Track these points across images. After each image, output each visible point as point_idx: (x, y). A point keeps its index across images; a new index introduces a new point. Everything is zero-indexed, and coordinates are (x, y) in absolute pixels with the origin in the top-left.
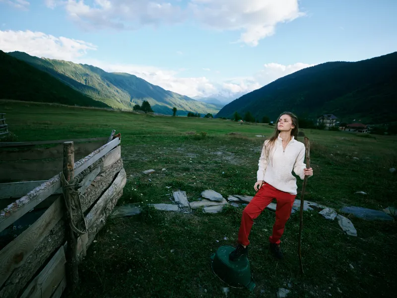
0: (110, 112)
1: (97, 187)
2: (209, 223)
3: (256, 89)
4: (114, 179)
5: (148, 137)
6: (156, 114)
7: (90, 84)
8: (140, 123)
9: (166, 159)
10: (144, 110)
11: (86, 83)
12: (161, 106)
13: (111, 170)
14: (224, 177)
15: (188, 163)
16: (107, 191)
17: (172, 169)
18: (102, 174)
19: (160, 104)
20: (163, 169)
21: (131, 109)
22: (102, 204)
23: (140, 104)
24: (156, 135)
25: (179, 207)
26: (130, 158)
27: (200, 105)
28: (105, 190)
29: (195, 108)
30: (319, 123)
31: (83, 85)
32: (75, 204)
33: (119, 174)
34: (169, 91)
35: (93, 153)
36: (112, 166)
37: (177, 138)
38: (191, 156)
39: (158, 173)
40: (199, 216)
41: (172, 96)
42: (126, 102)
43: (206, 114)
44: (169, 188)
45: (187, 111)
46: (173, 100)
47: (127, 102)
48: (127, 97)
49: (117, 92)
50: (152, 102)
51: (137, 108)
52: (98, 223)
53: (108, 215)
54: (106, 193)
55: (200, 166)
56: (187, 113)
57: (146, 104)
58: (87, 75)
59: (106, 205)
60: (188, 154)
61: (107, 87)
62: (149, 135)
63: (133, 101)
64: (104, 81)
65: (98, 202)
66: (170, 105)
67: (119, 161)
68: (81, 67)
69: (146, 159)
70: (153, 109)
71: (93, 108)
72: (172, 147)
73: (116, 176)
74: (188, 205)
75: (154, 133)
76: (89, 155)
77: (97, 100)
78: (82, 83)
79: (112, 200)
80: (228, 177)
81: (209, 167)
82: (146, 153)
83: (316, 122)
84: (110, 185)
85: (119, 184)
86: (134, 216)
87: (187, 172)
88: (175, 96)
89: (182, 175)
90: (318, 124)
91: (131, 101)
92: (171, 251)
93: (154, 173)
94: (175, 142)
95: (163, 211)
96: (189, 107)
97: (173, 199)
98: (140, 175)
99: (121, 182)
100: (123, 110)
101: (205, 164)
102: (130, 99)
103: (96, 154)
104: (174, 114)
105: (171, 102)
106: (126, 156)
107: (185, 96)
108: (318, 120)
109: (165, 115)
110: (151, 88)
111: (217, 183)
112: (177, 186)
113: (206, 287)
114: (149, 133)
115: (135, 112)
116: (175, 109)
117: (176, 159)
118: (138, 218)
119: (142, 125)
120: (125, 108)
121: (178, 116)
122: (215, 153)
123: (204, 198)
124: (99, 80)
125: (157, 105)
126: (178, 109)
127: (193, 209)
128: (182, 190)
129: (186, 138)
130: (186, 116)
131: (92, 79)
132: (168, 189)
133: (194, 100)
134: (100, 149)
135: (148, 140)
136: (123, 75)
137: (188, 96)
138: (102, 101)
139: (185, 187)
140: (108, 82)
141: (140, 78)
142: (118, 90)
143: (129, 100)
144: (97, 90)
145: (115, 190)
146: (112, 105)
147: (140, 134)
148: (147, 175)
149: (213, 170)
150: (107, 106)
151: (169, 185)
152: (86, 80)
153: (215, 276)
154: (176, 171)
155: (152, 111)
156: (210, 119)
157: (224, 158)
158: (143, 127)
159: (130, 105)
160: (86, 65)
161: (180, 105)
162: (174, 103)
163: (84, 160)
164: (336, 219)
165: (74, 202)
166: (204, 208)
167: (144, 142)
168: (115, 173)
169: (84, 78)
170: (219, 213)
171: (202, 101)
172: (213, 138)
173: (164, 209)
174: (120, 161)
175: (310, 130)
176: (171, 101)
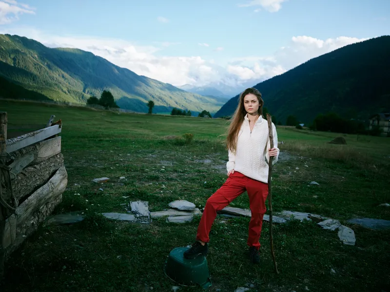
0: (51, 106)
1: (28, 178)
2: (172, 232)
3: (278, 75)
4: (51, 177)
5: (107, 141)
6: (122, 111)
7: (22, 65)
8: (96, 123)
9: (128, 167)
10: (104, 105)
11: (14, 64)
12: (130, 99)
13: (47, 164)
14: (205, 188)
15: (158, 171)
16: (41, 188)
17: (133, 177)
18: (36, 166)
19: (129, 96)
20: (122, 178)
21: (84, 104)
22: (34, 202)
23: (98, 95)
24: (119, 139)
25: (136, 217)
26: (76, 164)
27: (192, 99)
28: (39, 187)
29: (184, 103)
30: (373, 126)
31: (9, 66)
32: (5, 181)
33: (58, 172)
34: (144, 77)
35: (26, 135)
36: (49, 159)
37: (149, 142)
38: (165, 164)
39: (114, 182)
40: (160, 226)
41: (147, 84)
42: (76, 93)
43: (201, 112)
44: (125, 197)
45: (170, 107)
46: (150, 90)
47: (78, 93)
48: (78, 85)
49: (63, 77)
50: (117, 94)
51: (92, 101)
52: (29, 225)
53: (40, 220)
54: (39, 190)
55: (174, 175)
56: (172, 110)
57: (107, 96)
58: (16, 52)
59: (39, 205)
60: (161, 161)
61: (47, 69)
62: (108, 139)
63: (87, 91)
64: (44, 60)
65: (30, 198)
66: (145, 98)
67: (58, 156)
68: (7, 39)
69: (98, 166)
70: (118, 104)
71: (25, 100)
72: (140, 153)
73: (54, 173)
74: (148, 215)
75: (115, 137)
76: (22, 136)
77: (30, 89)
78: (8, 63)
79: (47, 204)
80: (211, 187)
81: (186, 176)
82: (100, 159)
83: (368, 125)
84: (45, 182)
85: (57, 184)
86: (75, 223)
87: (154, 182)
88: (152, 83)
89: (147, 184)
90: (371, 127)
91: (84, 91)
92: (118, 257)
93: (108, 181)
94: (144, 148)
95: (115, 220)
96: (174, 101)
97: (130, 209)
98: (88, 184)
99: (59, 182)
100: (70, 104)
101: (183, 173)
102: (83, 89)
103: (29, 136)
104: (150, 111)
105: (146, 94)
106: (71, 162)
107: (168, 84)
108: (371, 122)
109: (136, 113)
110: (116, 71)
111: (194, 194)
112: (136, 196)
113: (152, 285)
114: (108, 136)
115: (89, 108)
116: (151, 104)
117: (143, 167)
118: (80, 226)
119: (100, 126)
120: (75, 101)
121: (158, 114)
122: (201, 161)
123: (172, 208)
124: (36, 59)
125: (125, 98)
126: (157, 103)
127: (153, 219)
128: (143, 200)
129: (162, 142)
130: (169, 114)
131: (25, 57)
132: (125, 199)
133: (183, 91)
134: (35, 132)
135: (106, 144)
136: (72, 51)
137: (173, 85)
138: (39, 91)
139: (148, 196)
140: (49, 63)
141: (99, 57)
142: (65, 74)
143: (81, 91)
144: (32, 74)
145: (51, 189)
146: (55, 97)
147: (94, 137)
148: (99, 184)
149: (193, 180)
150: (45, 98)
151: (127, 194)
152: (14, 59)
153: (166, 277)
154: (140, 180)
155: (117, 107)
156: (206, 119)
157: (213, 167)
158: (100, 128)
159: (82, 98)
160: (16, 36)
161: (161, 98)
162: (151, 95)
163: (16, 139)
164: (337, 230)
165: (5, 179)
166: (168, 218)
167: (99, 147)
168: (52, 170)
169: (12, 56)
170: (187, 223)
171: (194, 91)
172: (203, 142)
173: (114, 218)
174: (60, 155)
175: (356, 136)
176: (147, 92)
